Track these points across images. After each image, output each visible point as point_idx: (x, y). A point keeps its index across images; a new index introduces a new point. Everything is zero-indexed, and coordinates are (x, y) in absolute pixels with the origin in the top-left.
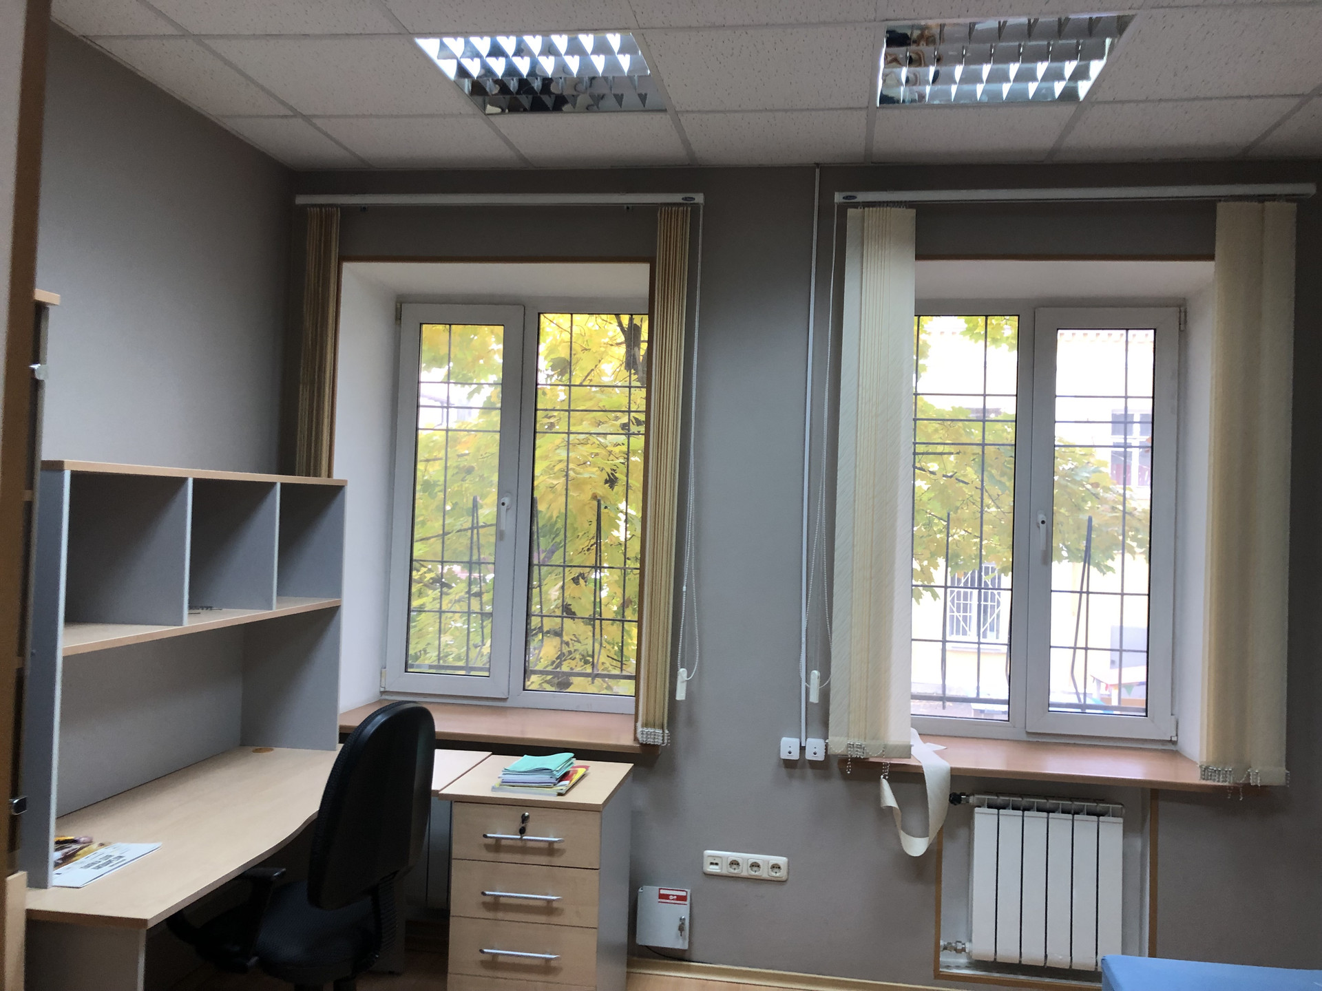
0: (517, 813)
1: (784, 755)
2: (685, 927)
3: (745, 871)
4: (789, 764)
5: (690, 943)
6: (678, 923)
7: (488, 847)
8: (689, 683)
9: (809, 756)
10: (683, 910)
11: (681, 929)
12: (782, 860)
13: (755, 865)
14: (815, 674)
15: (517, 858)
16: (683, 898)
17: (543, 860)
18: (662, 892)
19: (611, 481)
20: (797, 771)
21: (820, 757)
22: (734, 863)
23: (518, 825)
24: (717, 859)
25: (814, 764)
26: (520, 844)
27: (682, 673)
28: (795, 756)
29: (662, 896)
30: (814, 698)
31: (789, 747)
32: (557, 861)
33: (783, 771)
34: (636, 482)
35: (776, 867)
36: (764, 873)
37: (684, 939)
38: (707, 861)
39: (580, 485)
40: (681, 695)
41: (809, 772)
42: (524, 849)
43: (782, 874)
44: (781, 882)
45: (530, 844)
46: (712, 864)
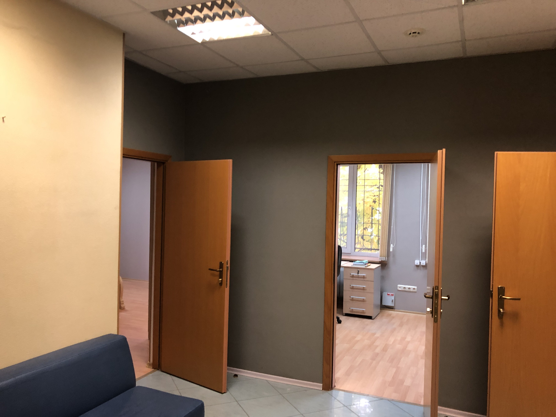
0: (357, 270)
1: (416, 264)
2: (394, 301)
3: (407, 290)
4: (417, 266)
5: (394, 304)
6: (392, 300)
7: (351, 277)
8: (393, 248)
9: (422, 264)
10: (393, 298)
11: (392, 301)
12: (416, 287)
13: (409, 288)
14: (424, 246)
15: (357, 279)
16: (393, 295)
17: (362, 279)
18: (388, 293)
19: (374, 202)
20: (419, 268)
21: (424, 264)
22: (404, 288)
23: (357, 272)
24: (401, 287)
25: (423, 266)
26: (358, 276)
27: (392, 245)
28: (419, 264)
29: (388, 294)
30: (424, 251)
31: (417, 262)
32: (365, 279)
33: (416, 267)
34: (381, 202)
35: (414, 289)
36: (412, 290)
37: (393, 304)
38: (398, 288)
39: (367, 203)
40: (391, 250)
41: (422, 268)
42: (358, 277)
43: (416, 290)
44: (416, 292)
45: (359, 276)
46: (399, 288)
